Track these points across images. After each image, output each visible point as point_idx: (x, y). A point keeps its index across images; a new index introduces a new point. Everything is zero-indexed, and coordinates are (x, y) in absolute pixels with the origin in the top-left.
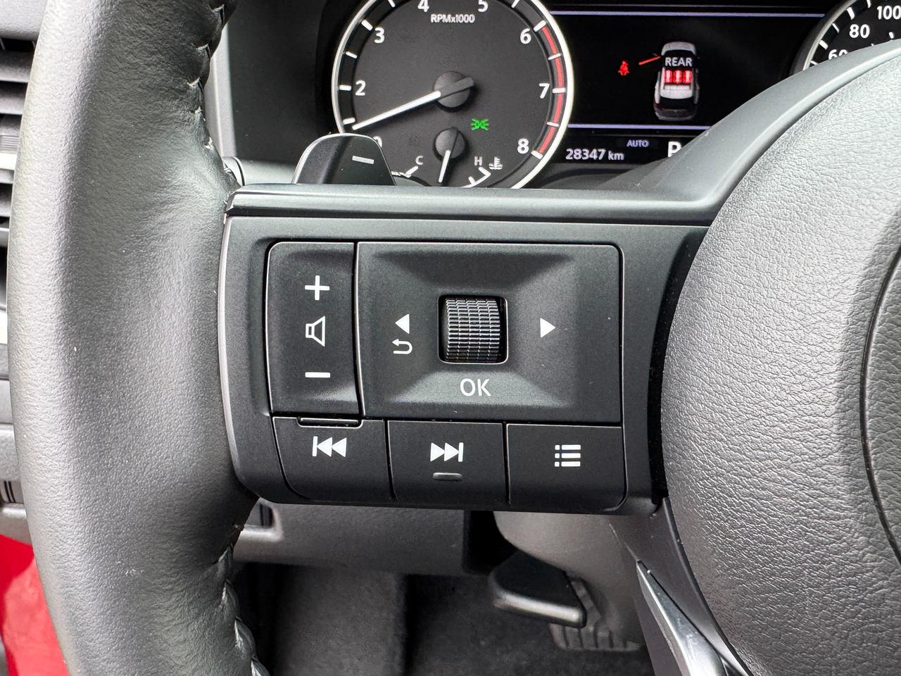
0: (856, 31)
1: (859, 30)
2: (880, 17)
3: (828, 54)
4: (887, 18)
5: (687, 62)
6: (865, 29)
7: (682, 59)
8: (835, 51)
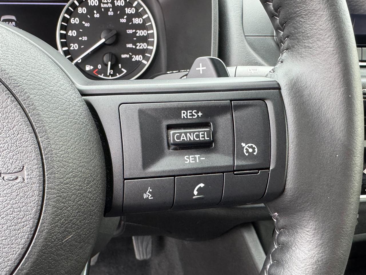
0: (81, 10)
1: (82, 10)
2: (90, 5)
3: (70, 20)
4: (93, 5)
5: (13, 24)
6: (84, 10)
7: (10, 23)
8: (73, 18)
